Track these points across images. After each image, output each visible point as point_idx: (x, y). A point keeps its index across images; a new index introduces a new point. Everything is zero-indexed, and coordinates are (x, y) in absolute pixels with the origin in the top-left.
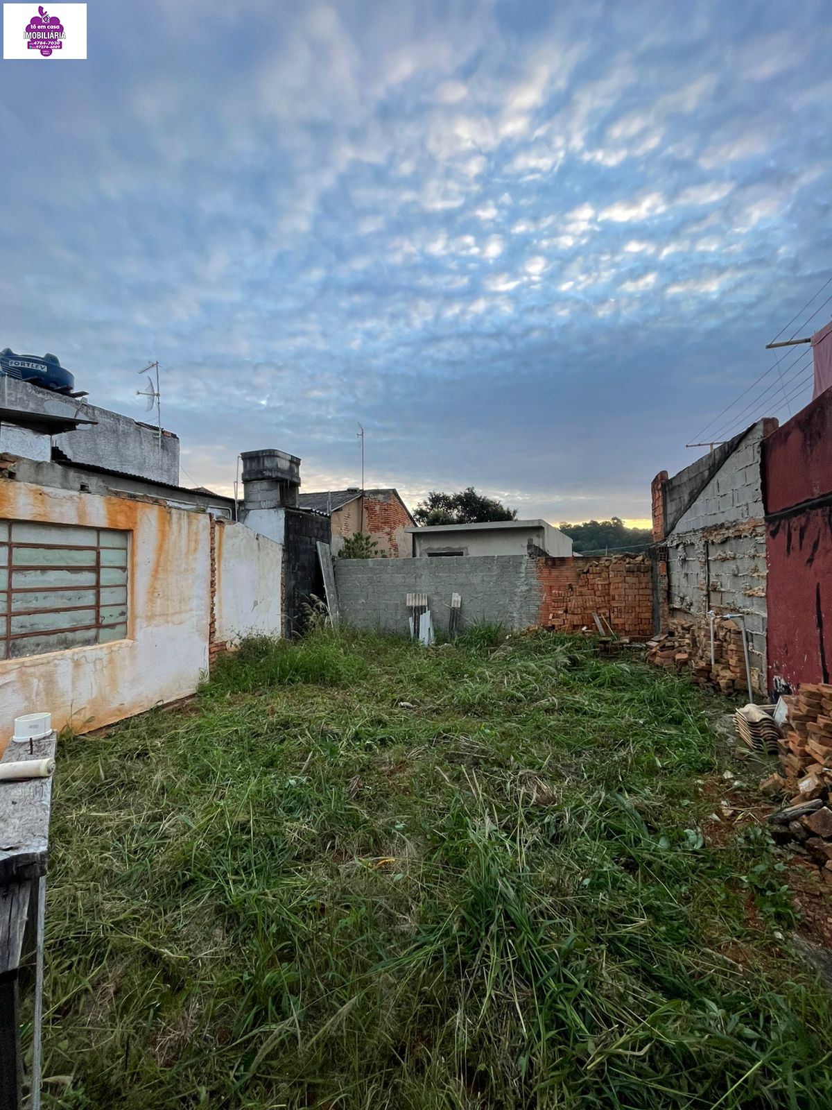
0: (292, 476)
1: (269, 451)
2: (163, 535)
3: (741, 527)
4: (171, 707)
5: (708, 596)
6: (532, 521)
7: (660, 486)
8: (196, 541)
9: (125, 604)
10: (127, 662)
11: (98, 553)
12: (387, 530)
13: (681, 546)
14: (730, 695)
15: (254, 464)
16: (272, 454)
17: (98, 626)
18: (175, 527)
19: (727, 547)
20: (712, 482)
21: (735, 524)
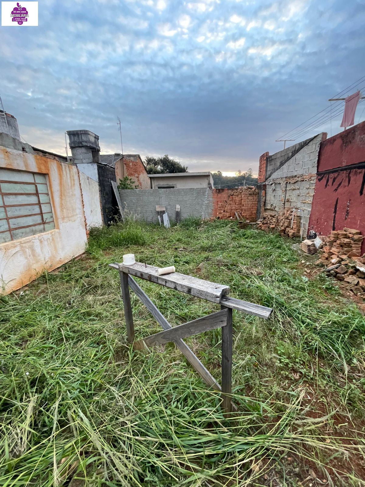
0: (97, 146)
1: (85, 131)
2: (61, 176)
3: (305, 177)
4: (78, 259)
5: (284, 204)
6: (204, 172)
7: (265, 158)
8: (74, 180)
9: (51, 212)
10: (59, 240)
11: (36, 186)
12: (137, 175)
13: (273, 184)
14: (292, 238)
15: (76, 138)
16: (86, 133)
17: (44, 223)
18: (64, 172)
19: (296, 184)
20: (293, 158)
21: (302, 175)
